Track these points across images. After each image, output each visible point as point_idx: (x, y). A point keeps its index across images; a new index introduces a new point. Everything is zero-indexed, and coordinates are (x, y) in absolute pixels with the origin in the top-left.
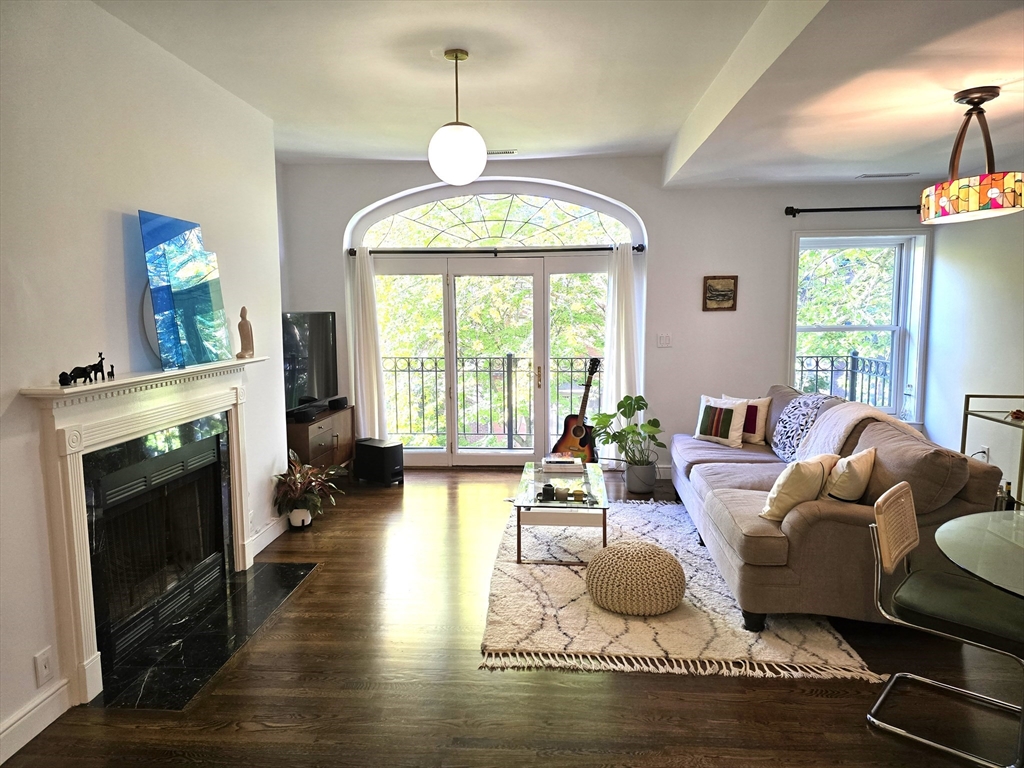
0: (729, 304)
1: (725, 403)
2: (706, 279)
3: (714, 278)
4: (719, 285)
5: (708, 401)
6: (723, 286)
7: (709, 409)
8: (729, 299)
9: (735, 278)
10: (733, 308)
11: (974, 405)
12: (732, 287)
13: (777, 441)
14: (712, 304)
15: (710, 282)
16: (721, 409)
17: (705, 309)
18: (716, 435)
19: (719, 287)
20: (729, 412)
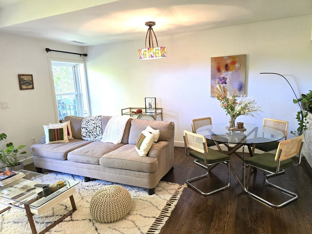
0: (31, 87)
1: (58, 126)
2: (19, 76)
3: (23, 75)
4: (26, 78)
5: (48, 127)
6: (27, 79)
7: (50, 131)
8: (31, 85)
9: (31, 75)
10: (33, 88)
11: (124, 112)
12: (31, 79)
13: (85, 135)
14: (24, 87)
15: (22, 77)
16: (57, 129)
17: (21, 89)
18: (58, 140)
19: (26, 79)
20: (61, 130)
